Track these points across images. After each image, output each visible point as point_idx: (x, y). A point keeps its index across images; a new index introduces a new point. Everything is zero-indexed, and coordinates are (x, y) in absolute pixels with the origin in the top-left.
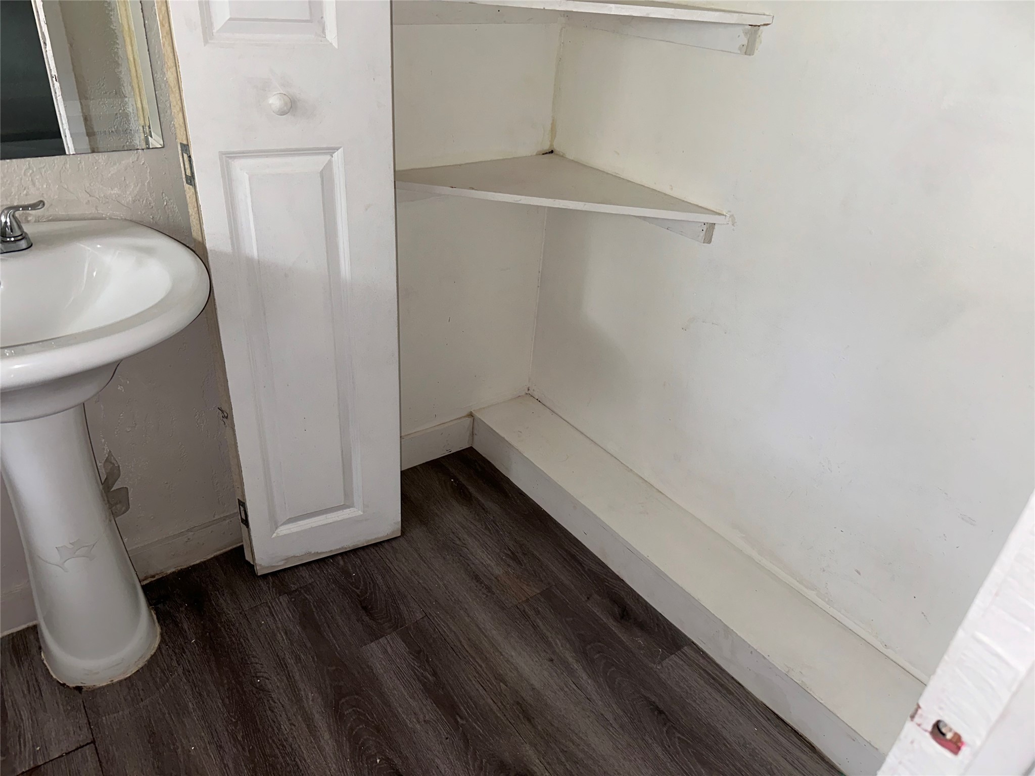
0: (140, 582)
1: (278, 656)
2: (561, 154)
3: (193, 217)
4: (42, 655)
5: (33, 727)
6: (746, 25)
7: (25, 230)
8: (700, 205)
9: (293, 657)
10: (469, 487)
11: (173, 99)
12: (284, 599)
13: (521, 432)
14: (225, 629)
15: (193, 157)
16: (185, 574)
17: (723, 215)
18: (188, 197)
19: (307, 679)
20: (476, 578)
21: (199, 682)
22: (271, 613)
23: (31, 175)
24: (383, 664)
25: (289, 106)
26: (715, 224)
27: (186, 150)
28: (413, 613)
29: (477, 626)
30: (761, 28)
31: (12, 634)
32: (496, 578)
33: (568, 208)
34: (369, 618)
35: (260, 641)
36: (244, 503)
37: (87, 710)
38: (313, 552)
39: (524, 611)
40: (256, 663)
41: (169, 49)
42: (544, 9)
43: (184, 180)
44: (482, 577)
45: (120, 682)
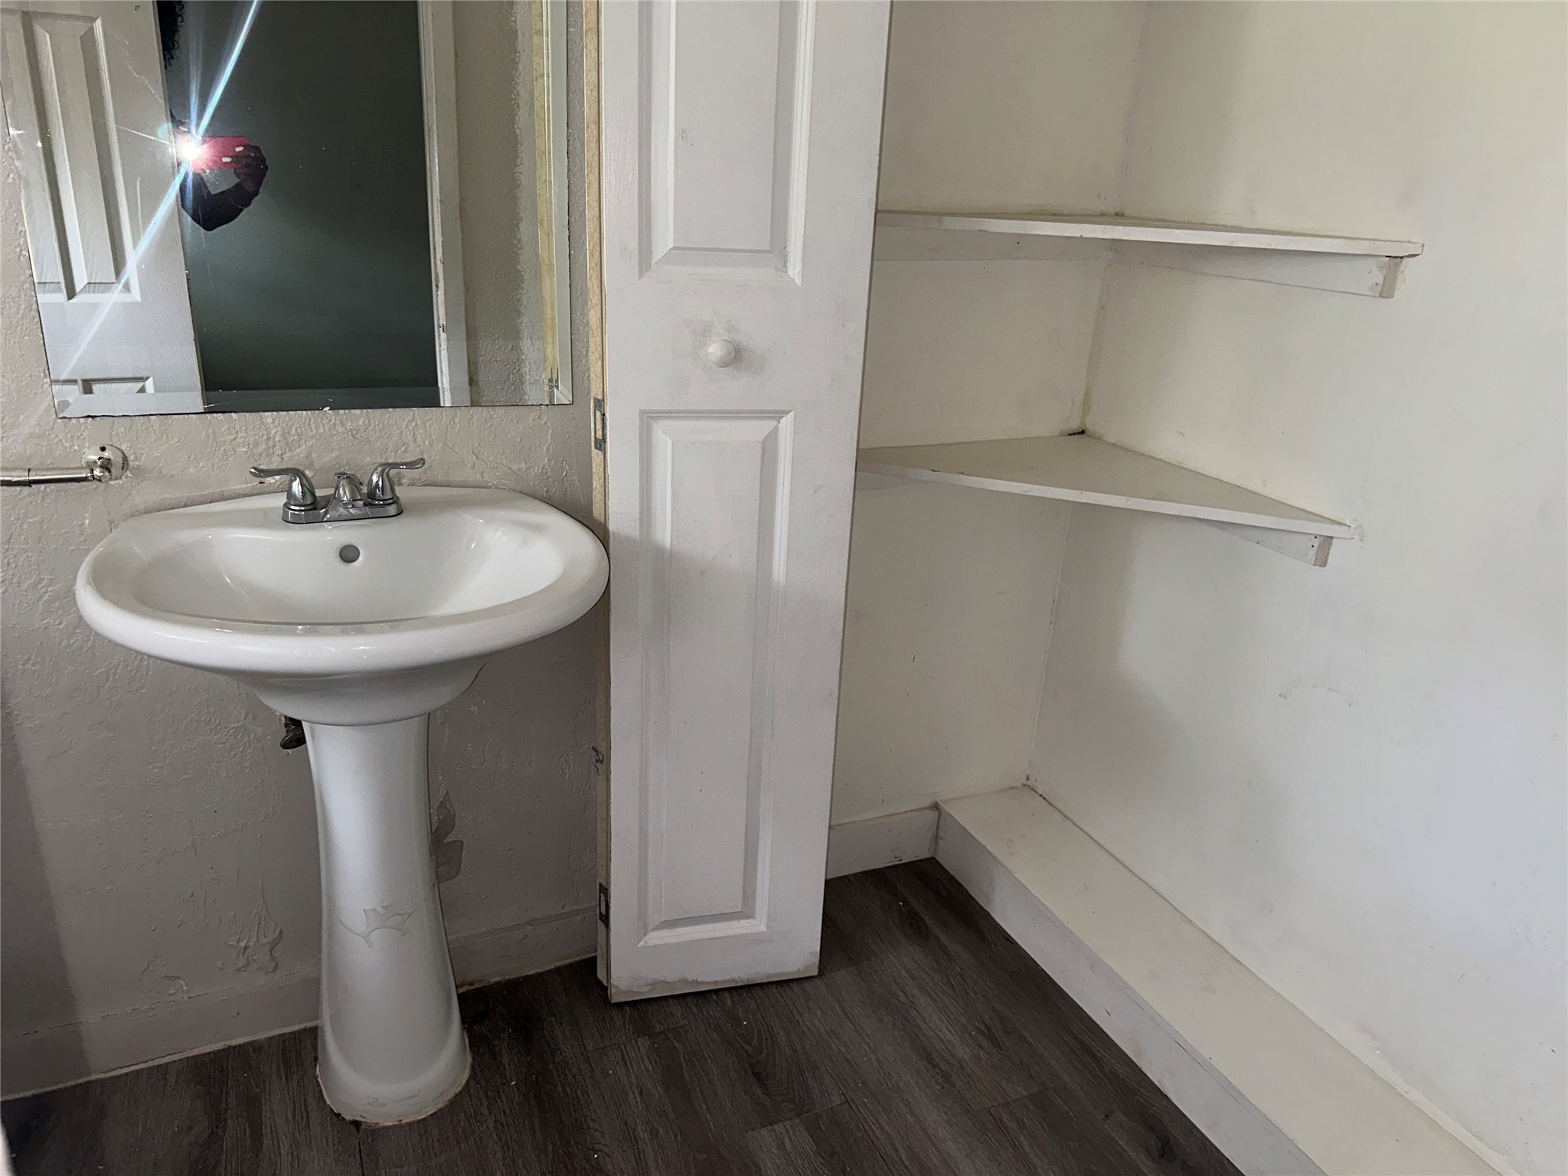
0: (457, 987)
1: (626, 1124)
2: (1097, 435)
3: (597, 491)
4: (317, 1069)
5: (292, 1167)
6: (1382, 256)
7: (397, 494)
8: (1309, 510)
9: (648, 1129)
10: (926, 918)
11: (594, 343)
12: (644, 1043)
13: (1012, 841)
14: (558, 1073)
15: (607, 415)
16: (514, 987)
17: (1345, 525)
18: (594, 465)
19: (664, 1167)
20: (928, 1058)
21: (513, 1143)
22: (623, 1060)
23: (413, 428)
24: (776, 1164)
25: (733, 355)
26: (1332, 538)
27: (600, 406)
28: (828, 1095)
29: (925, 1130)
30: (1405, 260)
31: (284, 1034)
32: (959, 1063)
33: (1102, 504)
34: (762, 1091)
35: (604, 1098)
36: (607, 889)
37: (363, 1156)
38: (691, 979)
39: (1001, 1120)
40: (595, 1130)
41: (596, 283)
42: (1081, 236)
43: (593, 444)
44: (937, 1058)
45: (410, 1124)
